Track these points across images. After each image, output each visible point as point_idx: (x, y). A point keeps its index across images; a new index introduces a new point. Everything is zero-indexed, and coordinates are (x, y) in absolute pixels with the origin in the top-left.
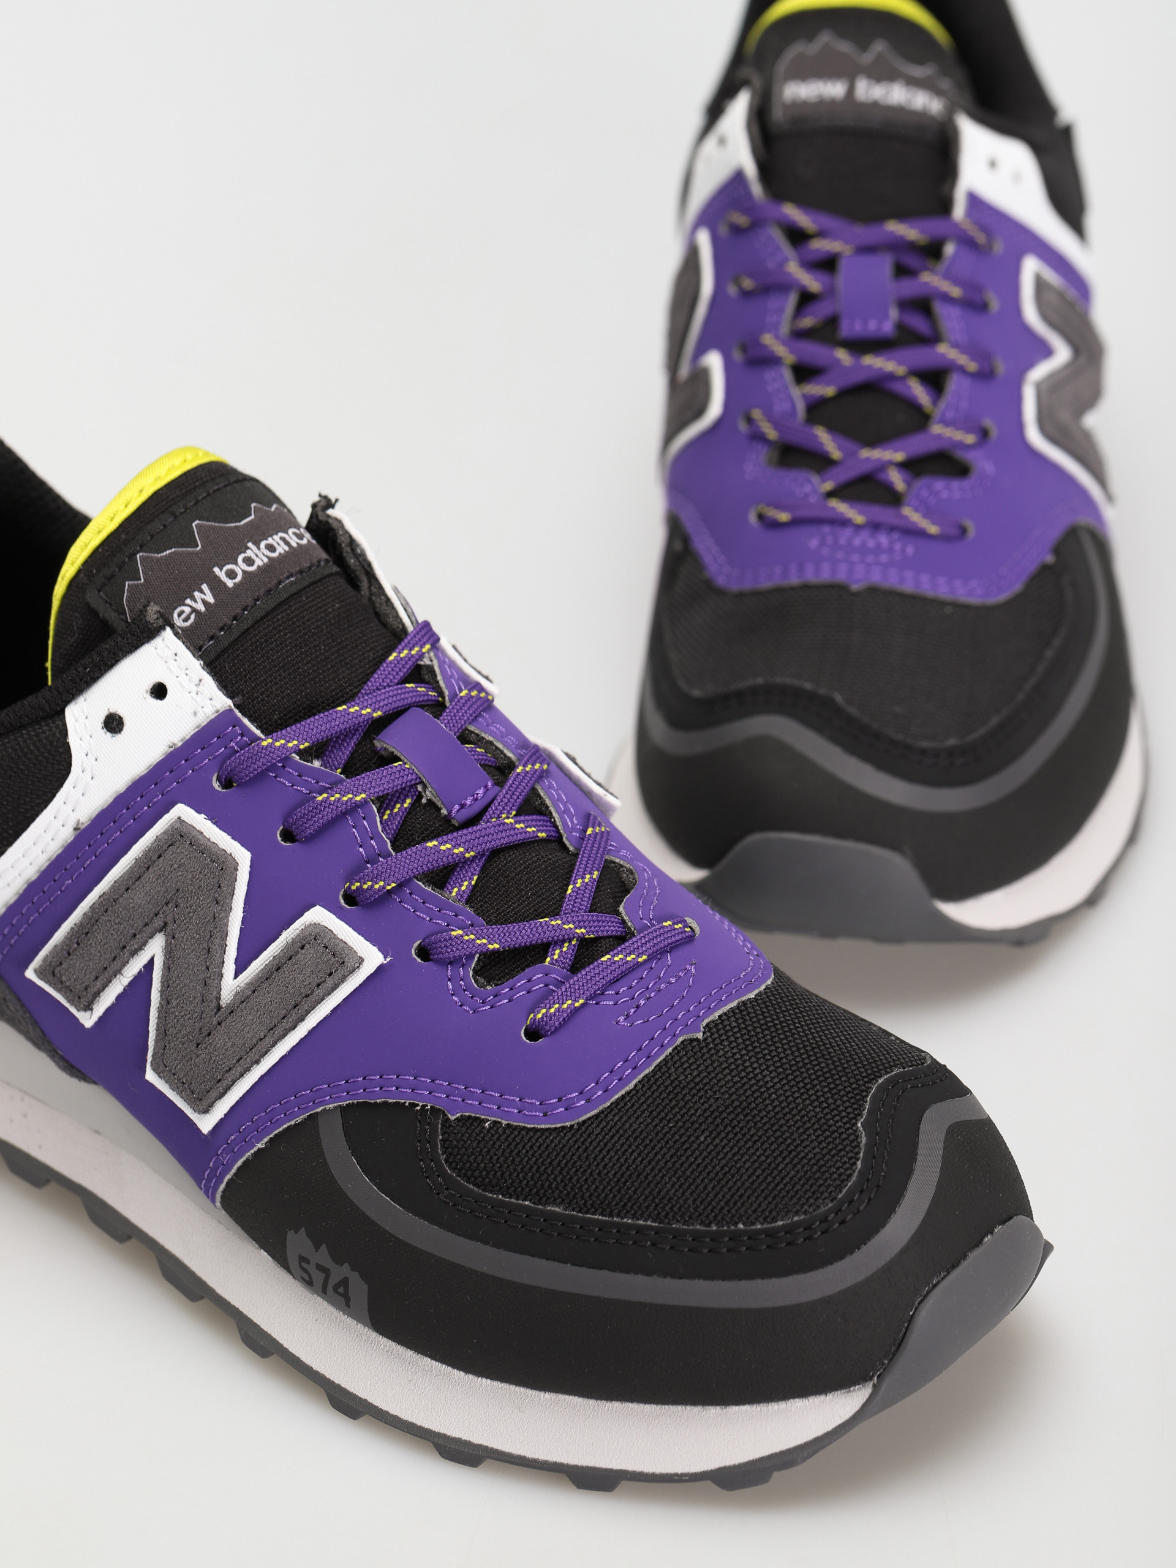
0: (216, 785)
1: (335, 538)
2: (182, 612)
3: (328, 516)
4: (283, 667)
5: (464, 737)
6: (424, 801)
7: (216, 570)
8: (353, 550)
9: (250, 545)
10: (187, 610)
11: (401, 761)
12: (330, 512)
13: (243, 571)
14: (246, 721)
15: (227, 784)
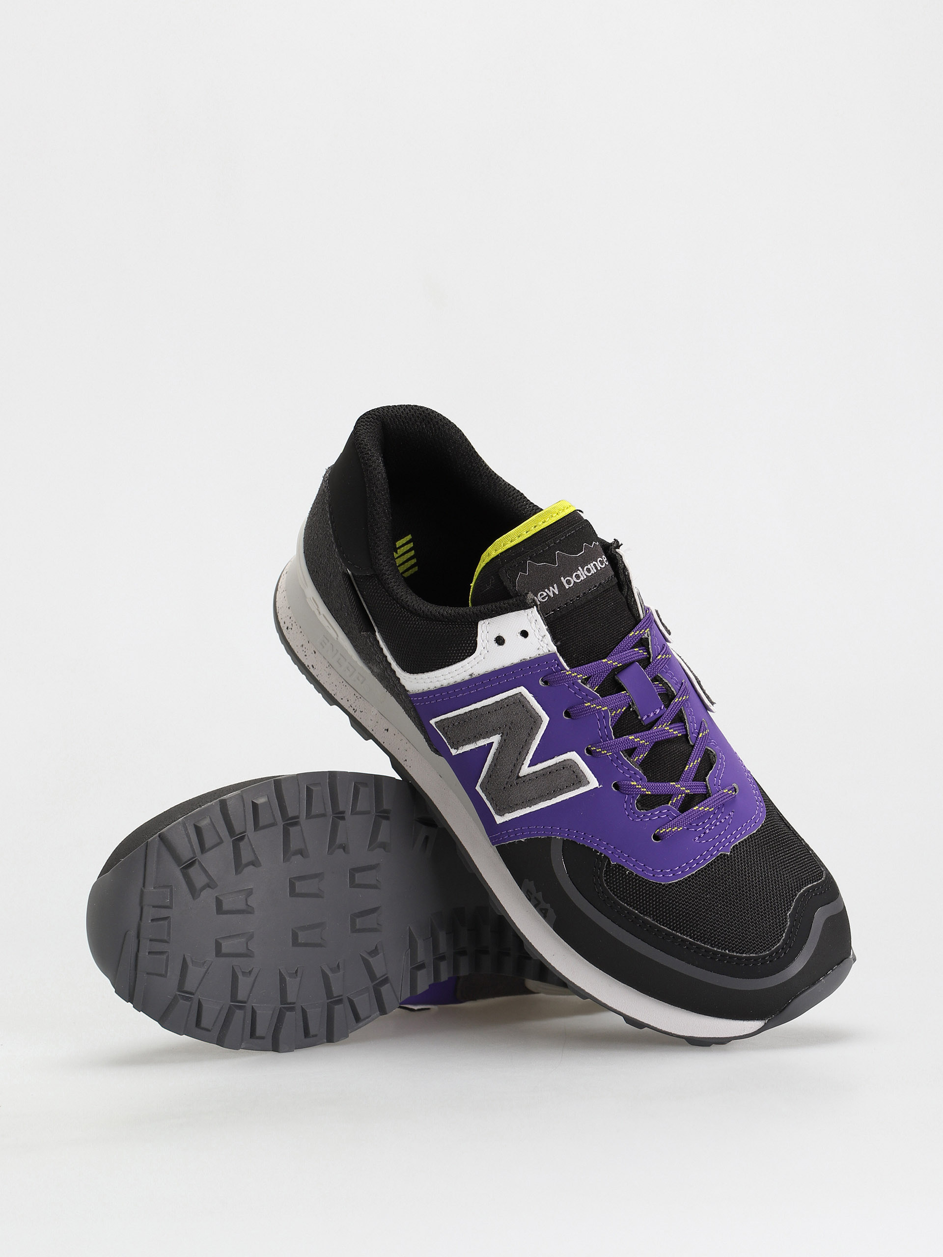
0: (541, 683)
1: (617, 563)
2: (542, 594)
3: (617, 552)
4: (582, 632)
5: (655, 679)
6: (631, 709)
7: (562, 578)
8: (624, 572)
9: (580, 568)
10: (545, 594)
11: (626, 690)
12: (617, 550)
13: (574, 582)
14: (561, 658)
15: (546, 683)
